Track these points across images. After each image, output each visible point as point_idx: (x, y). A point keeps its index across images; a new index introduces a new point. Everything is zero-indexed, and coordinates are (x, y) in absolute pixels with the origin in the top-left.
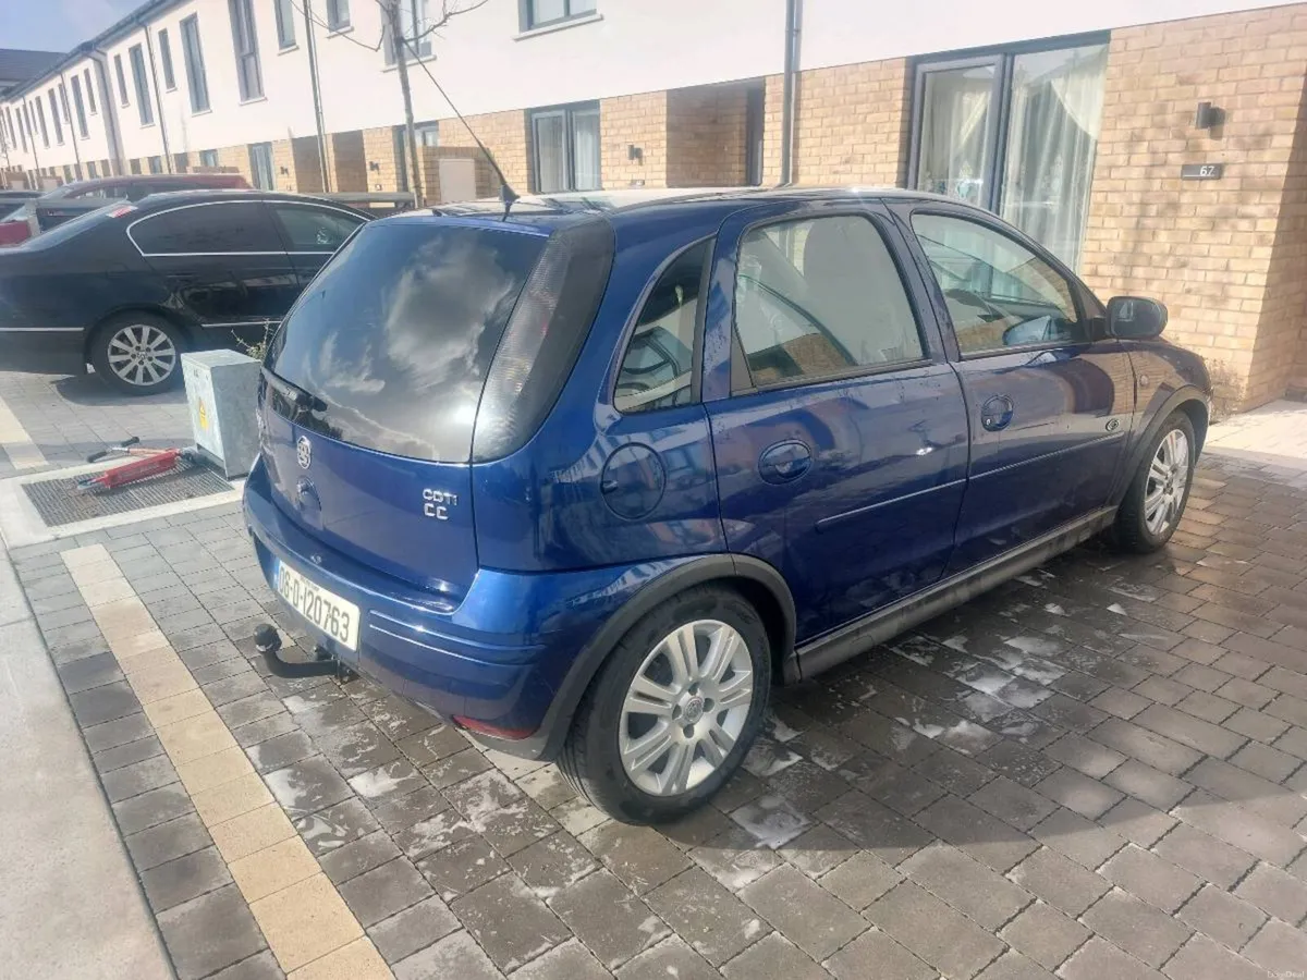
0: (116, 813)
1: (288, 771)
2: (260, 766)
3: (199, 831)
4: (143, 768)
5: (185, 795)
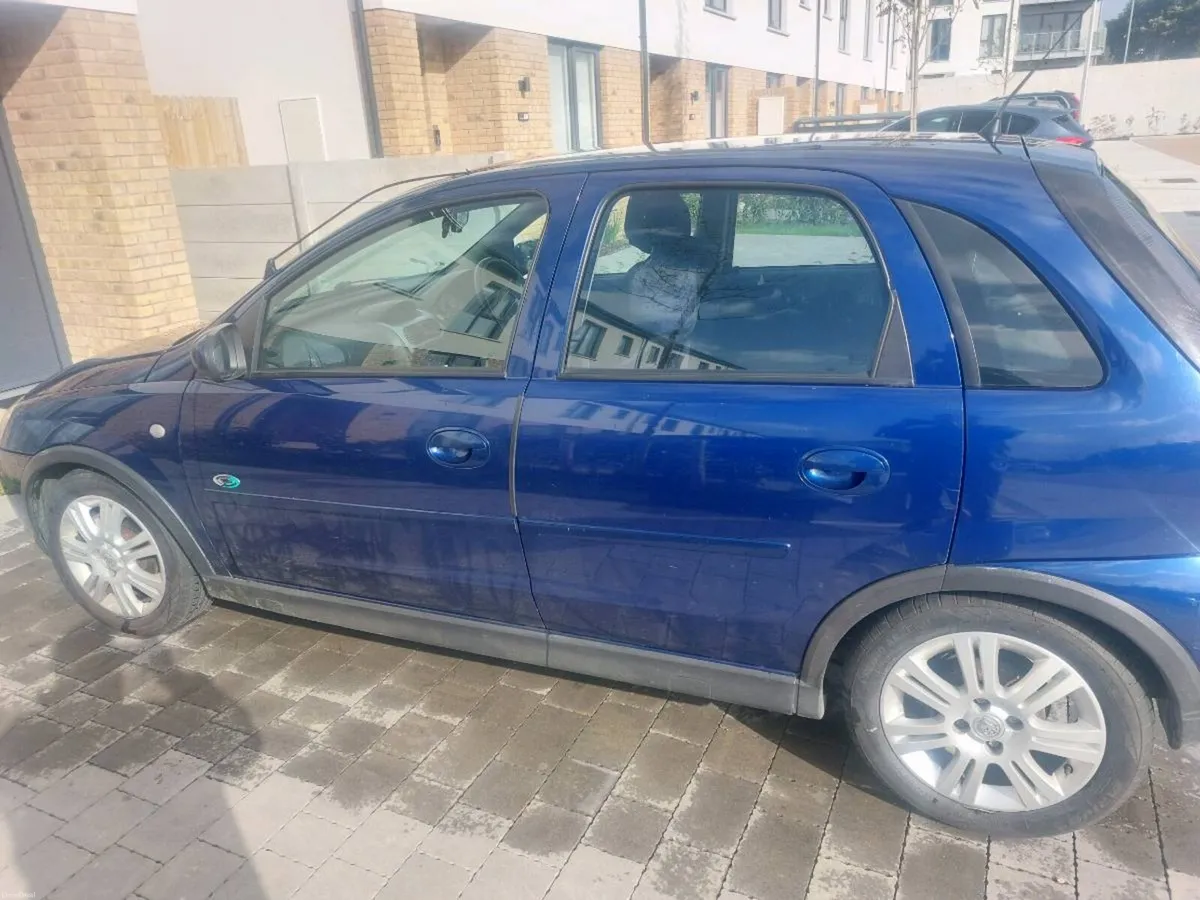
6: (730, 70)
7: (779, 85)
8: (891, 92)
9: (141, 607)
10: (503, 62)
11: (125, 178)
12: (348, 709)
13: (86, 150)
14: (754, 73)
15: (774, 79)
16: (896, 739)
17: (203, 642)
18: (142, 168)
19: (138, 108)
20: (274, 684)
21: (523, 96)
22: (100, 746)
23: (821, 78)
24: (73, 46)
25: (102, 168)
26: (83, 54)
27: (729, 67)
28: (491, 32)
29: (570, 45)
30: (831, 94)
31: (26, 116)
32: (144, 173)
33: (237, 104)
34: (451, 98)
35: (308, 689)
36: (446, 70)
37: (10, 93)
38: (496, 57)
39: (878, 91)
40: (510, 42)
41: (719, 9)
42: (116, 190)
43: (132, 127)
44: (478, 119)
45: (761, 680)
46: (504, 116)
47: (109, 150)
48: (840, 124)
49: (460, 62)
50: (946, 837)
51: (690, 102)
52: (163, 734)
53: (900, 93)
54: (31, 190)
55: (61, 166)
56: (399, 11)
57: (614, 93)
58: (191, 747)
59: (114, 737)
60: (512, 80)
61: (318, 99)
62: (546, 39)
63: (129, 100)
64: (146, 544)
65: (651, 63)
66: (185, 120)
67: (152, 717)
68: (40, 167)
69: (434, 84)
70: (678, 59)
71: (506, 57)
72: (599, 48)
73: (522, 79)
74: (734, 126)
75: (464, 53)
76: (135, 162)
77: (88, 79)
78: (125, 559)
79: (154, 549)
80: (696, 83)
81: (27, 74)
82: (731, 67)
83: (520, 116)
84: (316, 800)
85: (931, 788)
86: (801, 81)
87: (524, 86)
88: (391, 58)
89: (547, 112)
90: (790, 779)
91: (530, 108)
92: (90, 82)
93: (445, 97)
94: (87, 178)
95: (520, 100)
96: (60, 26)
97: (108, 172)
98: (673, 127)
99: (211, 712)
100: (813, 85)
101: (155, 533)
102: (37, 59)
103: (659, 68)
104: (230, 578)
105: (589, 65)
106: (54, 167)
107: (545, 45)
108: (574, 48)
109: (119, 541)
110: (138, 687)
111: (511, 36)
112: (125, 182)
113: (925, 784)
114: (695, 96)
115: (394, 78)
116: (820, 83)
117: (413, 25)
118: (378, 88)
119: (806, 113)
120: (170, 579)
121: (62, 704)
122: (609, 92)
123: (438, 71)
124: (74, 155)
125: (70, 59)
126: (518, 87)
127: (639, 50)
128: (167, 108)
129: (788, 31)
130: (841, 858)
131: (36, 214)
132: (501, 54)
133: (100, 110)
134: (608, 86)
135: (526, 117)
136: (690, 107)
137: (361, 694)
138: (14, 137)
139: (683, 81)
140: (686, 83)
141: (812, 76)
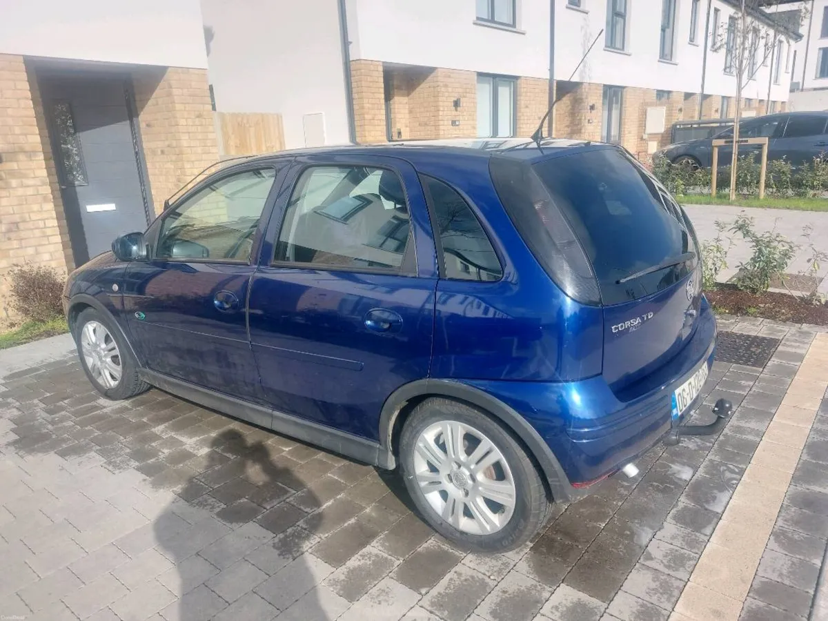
0: (822, 558)
1: (707, 506)
2: (715, 520)
3: (783, 514)
4: (781, 575)
5: (772, 538)
6: (625, 90)
7: (668, 98)
8: (774, 102)
9: (113, 383)
10: (443, 89)
11: (193, 159)
12: (186, 444)
13: (174, 144)
14: (646, 91)
15: (662, 94)
16: (423, 484)
17: (139, 406)
18: (203, 153)
19: (203, 120)
20: (158, 429)
21: (456, 110)
22: (64, 446)
23: (706, 92)
24: (171, 87)
25: (181, 153)
26: (175, 91)
27: (624, 87)
28: (436, 71)
29: (494, 76)
30: (717, 104)
31: (148, 125)
32: (204, 156)
33: (281, 117)
34: (410, 112)
35: (173, 433)
36: (408, 95)
37: (142, 113)
38: (438, 86)
39: (761, 101)
40: (449, 77)
41: (618, 49)
42: (187, 166)
43: (199, 130)
44: (426, 124)
45: (363, 445)
46: (441, 123)
47: (185, 144)
48: (723, 124)
49: (417, 89)
50: (446, 547)
51: (589, 111)
52: (94, 444)
53: (783, 102)
54: (149, 165)
55: (163, 152)
56: (372, 61)
57: (527, 107)
58: (102, 453)
59: (74, 442)
60: (449, 100)
61: (324, 113)
62: (476, 74)
63: (199, 116)
64: (114, 349)
65: (557, 87)
66: (250, 127)
67: (95, 437)
68: (154, 152)
69: (400, 103)
70: (582, 83)
71: (446, 86)
72: (517, 78)
73: (455, 99)
74: (626, 127)
75: (419, 85)
76: (199, 150)
77: (177, 105)
78: (106, 356)
79: (117, 352)
80: (595, 98)
81: (150, 103)
82: (626, 87)
83: (454, 123)
84: (143, 483)
85: (439, 515)
86: (688, 96)
87: (456, 104)
88: (365, 89)
89: (473, 120)
90: (384, 507)
91: (461, 118)
92: (178, 107)
93: (407, 111)
94: (174, 158)
95: (454, 113)
96: (166, 77)
97: (184, 156)
98: (575, 128)
99: (122, 438)
100: (699, 98)
101: (118, 343)
102: (154, 95)
103: (564, 89)
104: (148, 370)
105: (510, 89)
106: (159, 152)
107: (476, 77)
108: (497, 79)
109: (103, 346)
110: (96, 422)
111: (450, 73)
112: (193, 162)
113: (437, 514)
114: (592, 108)
115: (366, 101)
116: (705, 97)
117: (381, 69)
118: (356, 107)
119: (692, 117)
120: (123, 368)
121: (60, 425)
122: (523, 106)
123: (403, 95)
124: (169, 146)
125: (170, 95)
126: (453, 104)
127: (548, 78)
128: (240, 119)
129: (677, 61)
130: (380, 548)
131: (151, 178)
132: (441, 84)
133: (183, 122)
134: (523, 102)
135: (457, 123)
136: (587, 114)
137: (195, 439)
138: (143, 137)
139: (584, 97)
140: (587, 98)
141: (698, 90)
